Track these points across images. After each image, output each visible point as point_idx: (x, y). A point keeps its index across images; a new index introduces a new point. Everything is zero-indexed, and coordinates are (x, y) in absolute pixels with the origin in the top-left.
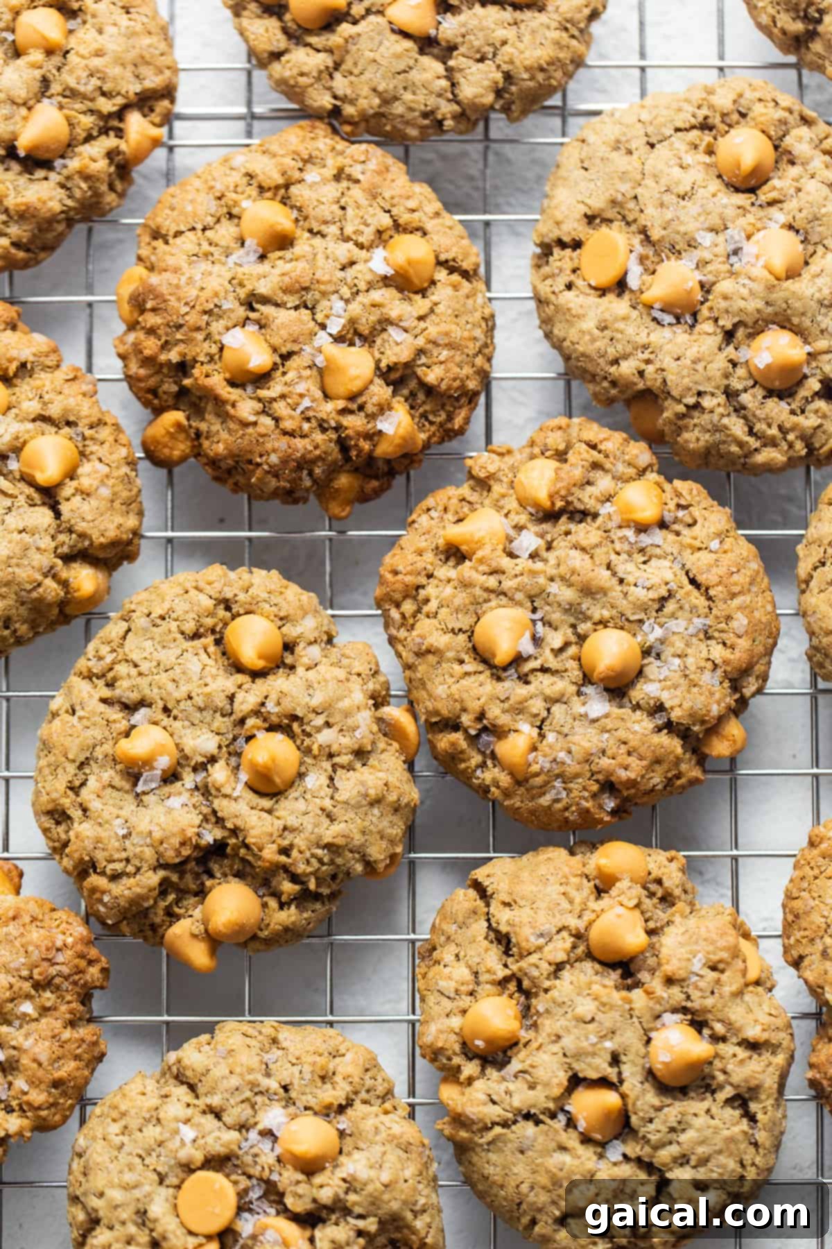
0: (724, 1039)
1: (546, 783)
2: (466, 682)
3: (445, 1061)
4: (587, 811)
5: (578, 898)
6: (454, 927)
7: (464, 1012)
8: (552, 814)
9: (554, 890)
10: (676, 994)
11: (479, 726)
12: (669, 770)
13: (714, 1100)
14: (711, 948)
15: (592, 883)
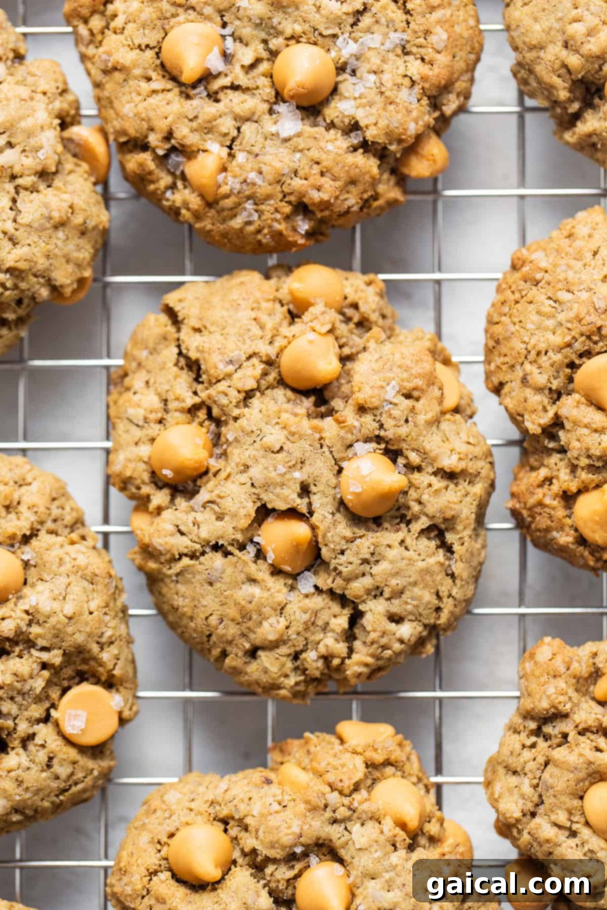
0: (419, 469)
1: (238, 205)
2: (154, 100)
3: (134, 490)
4: (280, 234)
5: (270, 323)
6: (145, 353)
7: (153, 440)
8: (244, 238)
9: (245, 315)
10: (368, 423)
11: (167, 146)
12: (365, 191)
13: (409, 531)
14: (405, 375)
15: (285, 308)
